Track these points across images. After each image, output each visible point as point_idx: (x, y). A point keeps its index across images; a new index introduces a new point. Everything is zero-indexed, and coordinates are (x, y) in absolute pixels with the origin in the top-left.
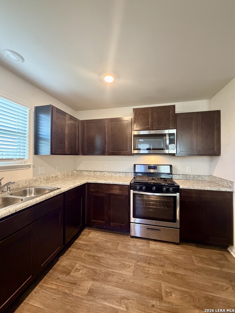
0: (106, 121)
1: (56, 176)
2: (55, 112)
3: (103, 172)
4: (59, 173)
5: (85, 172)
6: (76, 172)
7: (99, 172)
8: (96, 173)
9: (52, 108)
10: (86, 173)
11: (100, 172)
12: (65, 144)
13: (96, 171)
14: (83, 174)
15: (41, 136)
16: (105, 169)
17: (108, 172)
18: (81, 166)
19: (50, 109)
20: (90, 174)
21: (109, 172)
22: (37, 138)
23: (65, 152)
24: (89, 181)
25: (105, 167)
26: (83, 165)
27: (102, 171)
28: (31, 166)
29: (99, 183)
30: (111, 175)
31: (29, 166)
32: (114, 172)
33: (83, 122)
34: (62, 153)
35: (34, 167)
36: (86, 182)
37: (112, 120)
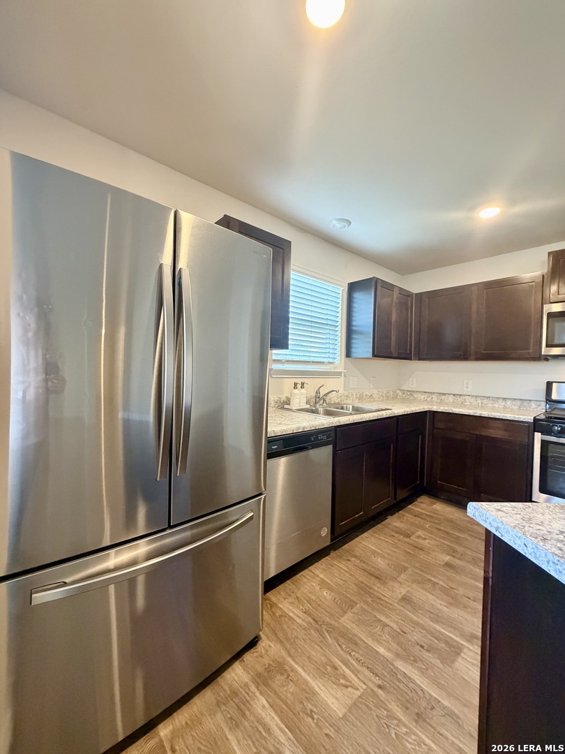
0: (474, 289)
1: (371, 396)
2: (379, 288)
3: (461, 395)
4: (375, 392)
5: (419, 395)
6: (401, 394)
7: (451, 396)
8: (443, 397)
9: (376, 282)
10: (422, 397)
11: (454, 395)
12: (391, 339)
13: (444, 394)
14: (415, 399)
15: (354, 328)
16: (465, 389)
17: (473, 396)
18: (411, 383)
19: (373, 283)
20: (430, 398)
21: (476, 397)
22: (350, 332)
23: (391, 353)
24: (435, 408)
25: (465, 385)
26: (415, 380)
27: (457, 395)
28: (343, 374)
29: (456, 412)
30: (480, 404)
31: (339, 374)
32: (489, 397)
33: (420, 295)
34: (387, 355)
35: (345, 376)
36: (428, 410)
37: (489, 285)
